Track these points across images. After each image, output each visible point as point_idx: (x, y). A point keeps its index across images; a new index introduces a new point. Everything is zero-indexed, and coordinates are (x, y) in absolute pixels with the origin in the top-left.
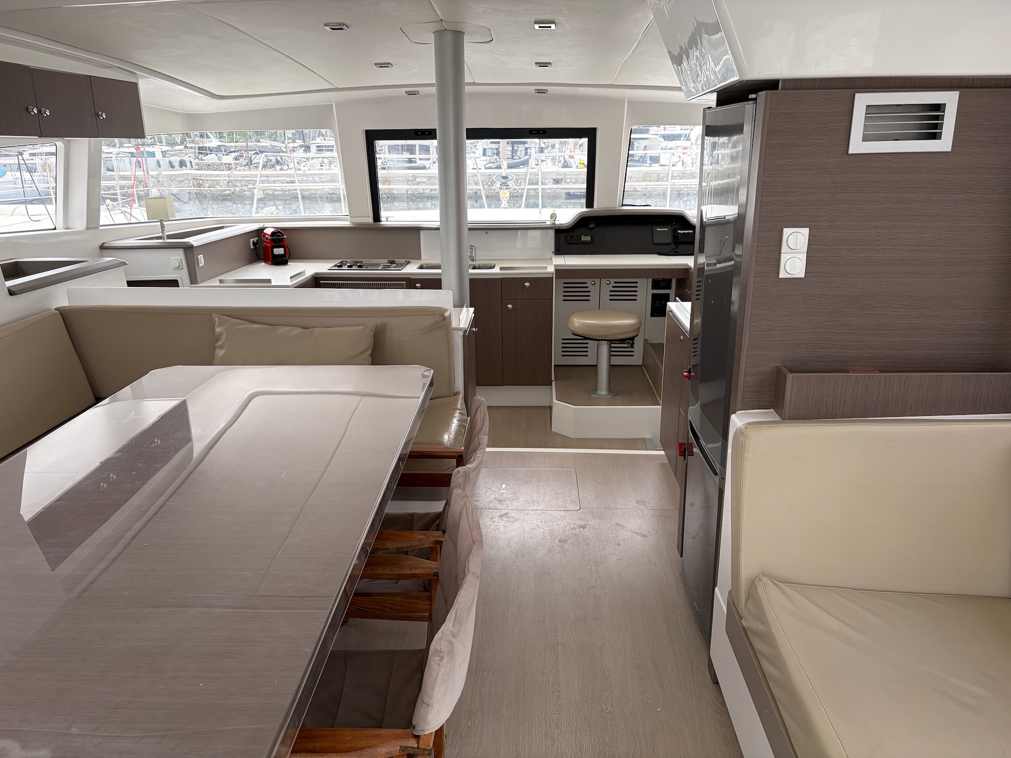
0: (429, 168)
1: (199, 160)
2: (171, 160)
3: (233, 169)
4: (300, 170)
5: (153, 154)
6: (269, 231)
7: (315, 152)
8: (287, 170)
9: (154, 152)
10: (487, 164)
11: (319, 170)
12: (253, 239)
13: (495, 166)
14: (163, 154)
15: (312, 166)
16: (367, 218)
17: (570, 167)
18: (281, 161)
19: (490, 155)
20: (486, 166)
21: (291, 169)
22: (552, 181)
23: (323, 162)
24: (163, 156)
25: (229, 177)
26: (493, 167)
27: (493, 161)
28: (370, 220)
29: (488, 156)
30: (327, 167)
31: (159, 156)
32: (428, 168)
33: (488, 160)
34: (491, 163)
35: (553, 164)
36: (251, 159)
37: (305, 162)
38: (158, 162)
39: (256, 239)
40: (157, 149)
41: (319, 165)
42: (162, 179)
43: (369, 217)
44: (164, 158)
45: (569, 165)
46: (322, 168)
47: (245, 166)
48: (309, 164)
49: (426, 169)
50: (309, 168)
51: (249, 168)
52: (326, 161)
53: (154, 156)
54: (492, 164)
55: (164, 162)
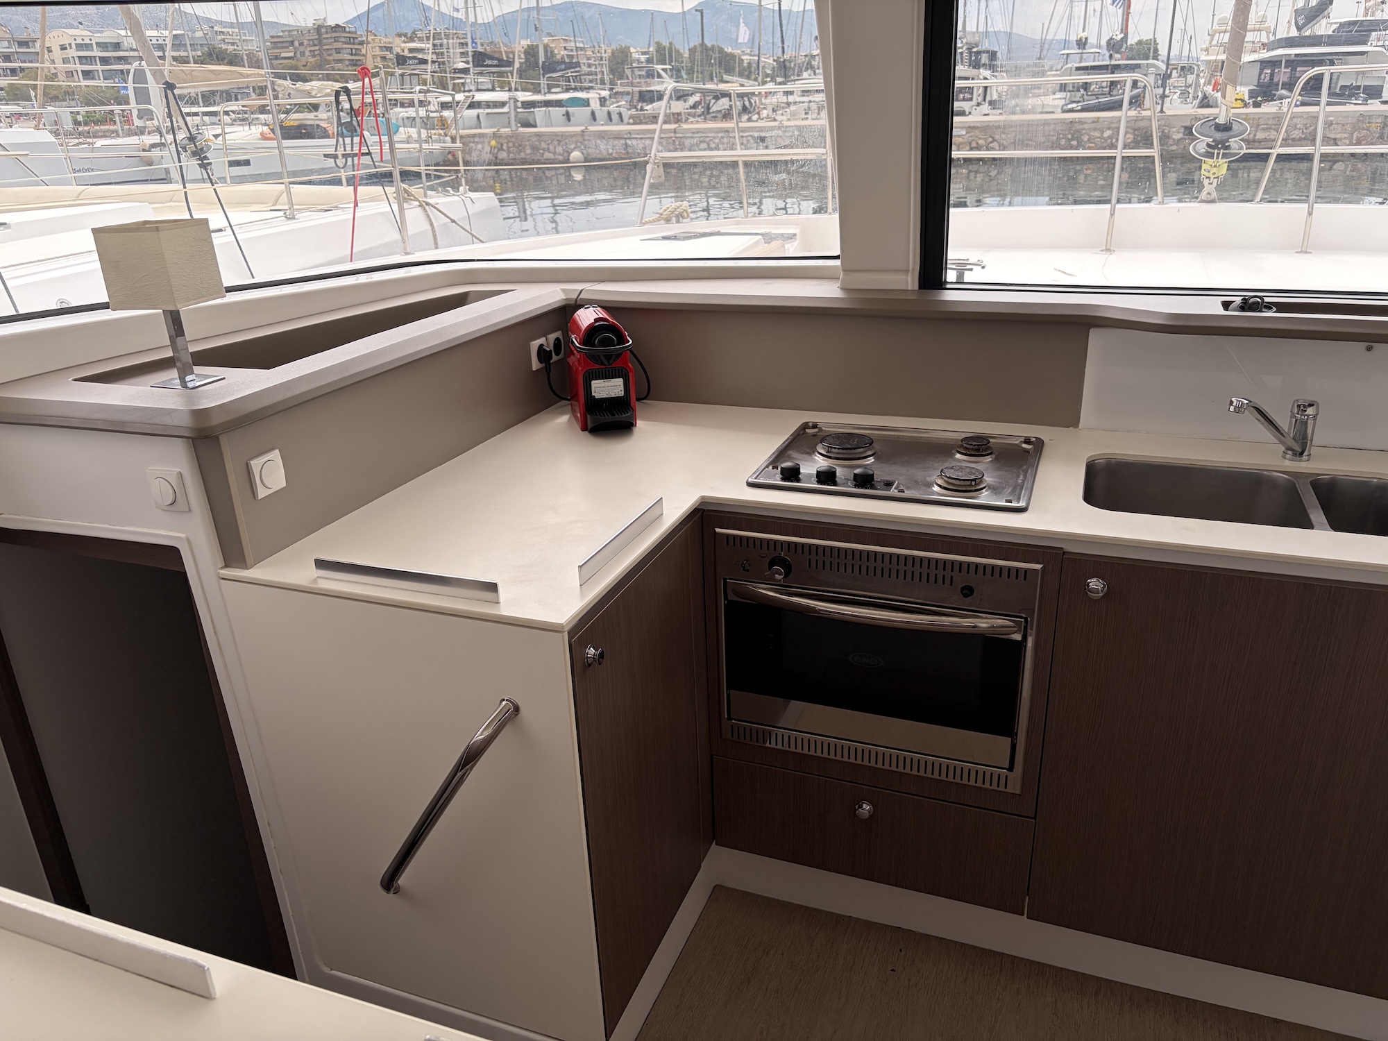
0: (970, 113)
1: (637, 111)
2: (610, 111)
3: (683, 121)
4: (775, 120)
5: (586, 103)
6: (586, 317)
7: (799, 94)
8: (757, 121)
9: (588, 99)
10: (1066, 105)
11: (803, 119)
12: (541, 341)
13: (1079, 108)
14: (600, 101)
15: (793, 114)
16: (902, 277)
17: (1212, 107)
18: (749, 107)
19: (1071, 89)
20: (1065, 108)
21: (763, 119)
22: (1182, 130)
23: (809, 108)
24: (601, 105)
25: (675, 132)
26: (1077, 109)
27: (1077, 99)
28: (910, 281)
29: (1069, 91)
30: (815, 116)
31: (595, 105)
32: (967, 113)
33: (1068, 97)
34: (1074, 102)
35: (1182, 102)
36: (709, 104)
37: (783, 108)
38: (593, 114)
39: (552, 337)
40: (593, 96)
41: (804, 112)
42: (589, 138)
43: (907, 271)
44: (603, 108)
45: (1211, 103)
46: (806, 116)
47: (699, 116)
48: (789, 112)
49: (966, 115)
50: (789, 117)
51: (705, 119)
52: (813, 106)
53: (588, 105)
54: (1074, 105)
55: (601, 113)
